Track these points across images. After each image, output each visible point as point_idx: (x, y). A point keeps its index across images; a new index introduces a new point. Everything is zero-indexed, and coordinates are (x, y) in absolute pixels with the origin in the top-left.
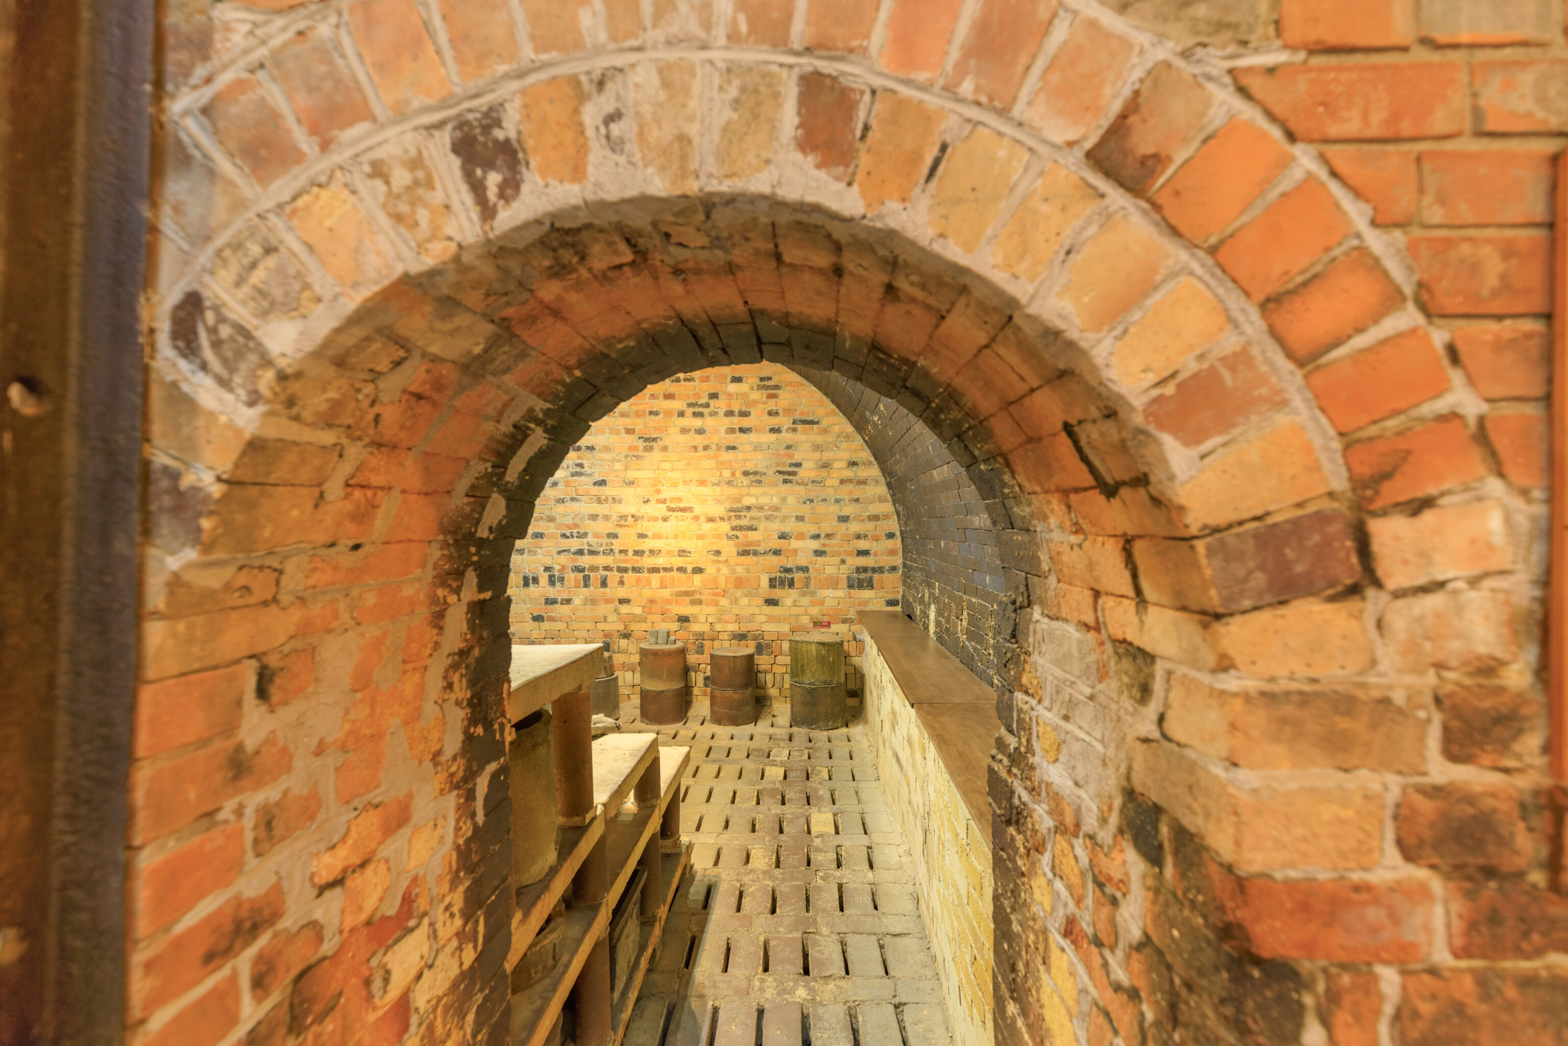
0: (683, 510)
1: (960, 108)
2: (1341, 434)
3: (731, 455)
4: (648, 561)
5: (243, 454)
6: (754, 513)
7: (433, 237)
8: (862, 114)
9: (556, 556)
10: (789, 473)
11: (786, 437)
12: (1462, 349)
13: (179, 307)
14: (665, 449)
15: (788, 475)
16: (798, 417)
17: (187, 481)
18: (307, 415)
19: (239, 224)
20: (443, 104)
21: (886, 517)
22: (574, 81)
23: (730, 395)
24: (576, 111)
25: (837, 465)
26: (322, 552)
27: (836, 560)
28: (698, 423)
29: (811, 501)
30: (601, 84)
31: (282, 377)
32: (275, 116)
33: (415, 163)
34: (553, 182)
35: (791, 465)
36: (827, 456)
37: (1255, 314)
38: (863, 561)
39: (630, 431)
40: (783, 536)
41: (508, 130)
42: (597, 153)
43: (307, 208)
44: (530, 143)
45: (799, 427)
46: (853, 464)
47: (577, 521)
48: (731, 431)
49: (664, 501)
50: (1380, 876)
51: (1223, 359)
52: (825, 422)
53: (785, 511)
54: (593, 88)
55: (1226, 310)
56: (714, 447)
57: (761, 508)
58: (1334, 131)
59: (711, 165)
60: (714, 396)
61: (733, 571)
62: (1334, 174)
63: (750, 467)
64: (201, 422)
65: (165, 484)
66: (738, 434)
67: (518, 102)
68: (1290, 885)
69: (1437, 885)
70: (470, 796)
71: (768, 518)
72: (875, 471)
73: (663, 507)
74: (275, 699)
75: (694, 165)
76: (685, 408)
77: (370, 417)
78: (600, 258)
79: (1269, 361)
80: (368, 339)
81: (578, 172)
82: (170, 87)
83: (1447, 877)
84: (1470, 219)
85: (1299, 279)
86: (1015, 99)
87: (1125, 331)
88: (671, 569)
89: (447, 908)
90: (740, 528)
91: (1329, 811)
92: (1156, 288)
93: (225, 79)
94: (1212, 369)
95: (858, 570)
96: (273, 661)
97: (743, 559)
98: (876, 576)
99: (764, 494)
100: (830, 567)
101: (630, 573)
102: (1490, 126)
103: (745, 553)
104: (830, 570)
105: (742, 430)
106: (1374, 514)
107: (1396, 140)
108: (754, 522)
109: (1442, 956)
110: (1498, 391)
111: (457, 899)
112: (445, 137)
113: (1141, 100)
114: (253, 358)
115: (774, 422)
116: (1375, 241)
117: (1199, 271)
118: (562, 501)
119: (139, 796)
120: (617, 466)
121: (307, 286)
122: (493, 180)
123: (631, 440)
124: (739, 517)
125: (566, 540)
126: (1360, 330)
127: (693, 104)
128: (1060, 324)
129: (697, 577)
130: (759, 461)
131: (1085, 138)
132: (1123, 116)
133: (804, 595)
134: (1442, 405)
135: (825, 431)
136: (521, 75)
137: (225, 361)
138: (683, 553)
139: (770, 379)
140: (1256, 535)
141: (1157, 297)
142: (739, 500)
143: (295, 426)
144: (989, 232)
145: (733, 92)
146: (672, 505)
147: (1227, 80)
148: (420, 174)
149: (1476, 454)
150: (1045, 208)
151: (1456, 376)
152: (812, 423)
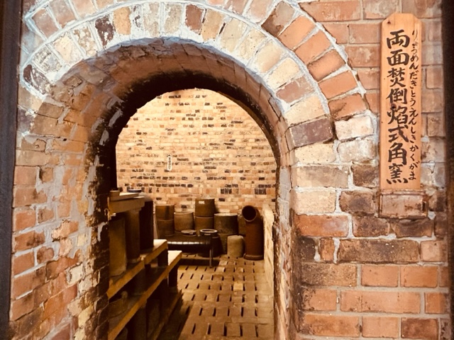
0: (185, 160)
1: (229, 14)
2: (328, 99)
3: (205, 136)
4: (169, 182)
5: (41, 107)
6: (214, 161)
7: (90, 50)
8: (203, 16)
9: (130, 179)
10: (230, 144)
11: (229, 129)
12: (360, 77)
13: (26, 69)
14: (177, 134)
15: (229, 145)
16: (234, 120)
17: (27, 113)
18: (56, 98)
19: (41, 47)
20: (94, 15)
21: (272, 163)
22: (128, 8)
23: (205, 111)
24: (128, 16)
25: (250, 141)
26: (57, 139)
27: (250, 182)
28: (190, 123)
29: (239, 156)
30: (135, 9)
31: (51, 86)
32: (51, 19)
33: (86, 31)
34: (122, 35)
35: (231, 141)
36: (246, 137)
37: (306, 68)
38: (262, 182)
39: (162, 126)
40: (227, 171)
41: (110, 21)
42: (133, 26)
43: (59, 43)
44: (116, 25)
45: (234, 124)
46: (258, 140)
47: (139, 164)
48: (205, 126)
49: (176, 156)
50: (334, 215)
51: (297, 80)
52: (245, 123)
53: (228, 160)
54: (133, 10)
55: (299, 66)
56: (197, 133)
57: (217, 159)
58: (326, 19)
59: (163, 30)
60: (198, 111)
61: (205, 186)
62: (326, 30)
63: (213, 141)
64: (31, 98)
65: (22, 114)
66: (208, 127)
67: (113, 14)
68: (311, 216)
69: (350, 217)
70: (96, 230)
71: (220, 163)
72: (267, 143)
73: (176, 158)
74: (44, 180)
75: (159, 30)
76: (185, 116)
77: (71, 100)
78: (135, 54)
79: (309, 80)
80: (73, 77)
81: (128, 32)
82: (24, 12)
83: (353, 215)
84: (363, 42)
85: (318, 58)
86: (243, 11)
87: (272, 73)
88: (179, 185)
89: (88, 263)
90: (209, 168)
91: (321, 197)
92: (280, 60)
93: (38, 10)
94: (294, 82)
95: (260, 186)
96: (43, 168)
97: (209, 181)
98: (267, 189)
99: (219, 153)
100: (247, 185)
101: (161, 187)
102: (367, 17)
103: (210, 178)
104: (248, 186)
105: (209, 126)
106: (336, 120)
107: (343, 21)
108: (215, 165)
109: (351, 236)
110: (370, 87)
111: (92, 261)
112: (94, 24)
113: (276, 11)
114: (44, 82)
115: (223, 122)
116: (337, 48)
117: (292, 56)
118: (133, 156)
119: (14, 194)
120: (157, 141)
121: (58, 63)
122: (106, 34)
123: (163, 130)
124: (208, 163)
125: (134, 173)
126: (334, 71)
127: (158, 14)
128: (255, 71)
129: (190, 189)
130: (217, 139)
131: (261, 21)
132: (271, 16)
133: (236, 196)
134: (355, 91)
135: (245, 126)
136: (114, 7)
137: (37, 83)
138: (184, 178)
139: (222, 104)
140: (305, 126)
141: (281, 63)
142: (208, 156)
143: (53, 100)
144: (236, 46)
145: (169, 11)
146: (180, 158)
147: (298, 6)
148: (87, 33)
149: (364, 104)
150: (251, 40)
151: (359, 83)
152: (240, 122)
